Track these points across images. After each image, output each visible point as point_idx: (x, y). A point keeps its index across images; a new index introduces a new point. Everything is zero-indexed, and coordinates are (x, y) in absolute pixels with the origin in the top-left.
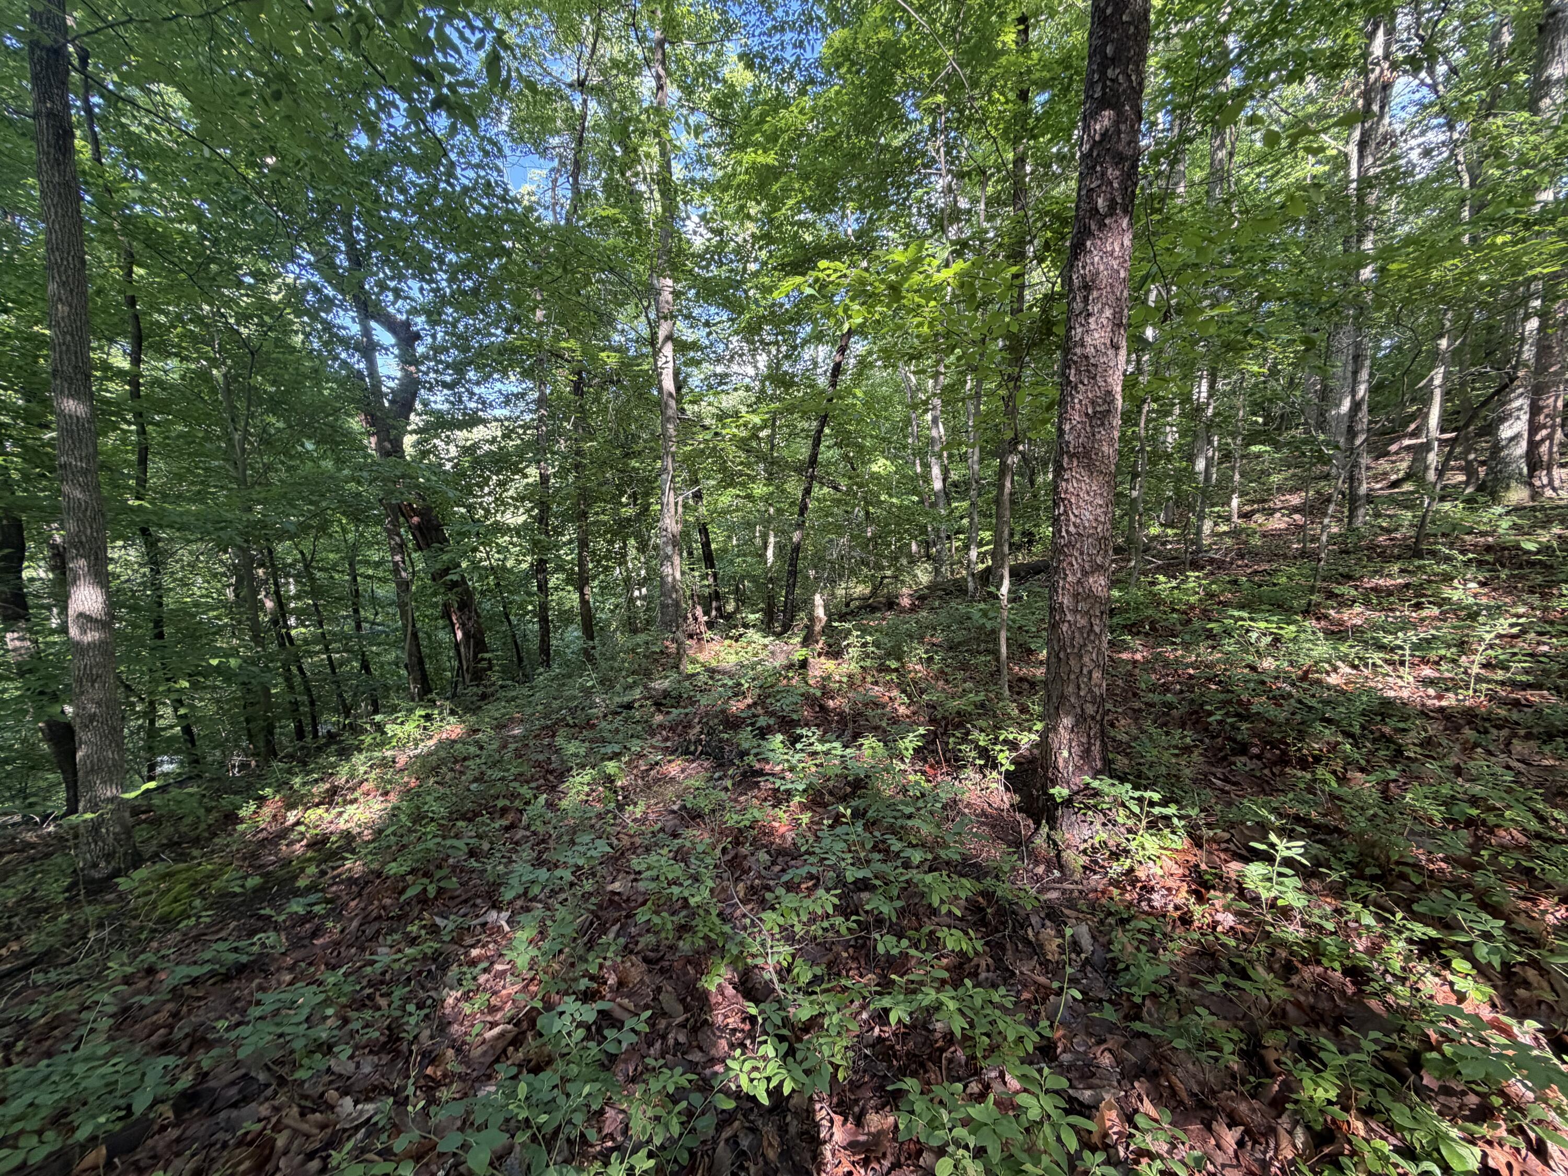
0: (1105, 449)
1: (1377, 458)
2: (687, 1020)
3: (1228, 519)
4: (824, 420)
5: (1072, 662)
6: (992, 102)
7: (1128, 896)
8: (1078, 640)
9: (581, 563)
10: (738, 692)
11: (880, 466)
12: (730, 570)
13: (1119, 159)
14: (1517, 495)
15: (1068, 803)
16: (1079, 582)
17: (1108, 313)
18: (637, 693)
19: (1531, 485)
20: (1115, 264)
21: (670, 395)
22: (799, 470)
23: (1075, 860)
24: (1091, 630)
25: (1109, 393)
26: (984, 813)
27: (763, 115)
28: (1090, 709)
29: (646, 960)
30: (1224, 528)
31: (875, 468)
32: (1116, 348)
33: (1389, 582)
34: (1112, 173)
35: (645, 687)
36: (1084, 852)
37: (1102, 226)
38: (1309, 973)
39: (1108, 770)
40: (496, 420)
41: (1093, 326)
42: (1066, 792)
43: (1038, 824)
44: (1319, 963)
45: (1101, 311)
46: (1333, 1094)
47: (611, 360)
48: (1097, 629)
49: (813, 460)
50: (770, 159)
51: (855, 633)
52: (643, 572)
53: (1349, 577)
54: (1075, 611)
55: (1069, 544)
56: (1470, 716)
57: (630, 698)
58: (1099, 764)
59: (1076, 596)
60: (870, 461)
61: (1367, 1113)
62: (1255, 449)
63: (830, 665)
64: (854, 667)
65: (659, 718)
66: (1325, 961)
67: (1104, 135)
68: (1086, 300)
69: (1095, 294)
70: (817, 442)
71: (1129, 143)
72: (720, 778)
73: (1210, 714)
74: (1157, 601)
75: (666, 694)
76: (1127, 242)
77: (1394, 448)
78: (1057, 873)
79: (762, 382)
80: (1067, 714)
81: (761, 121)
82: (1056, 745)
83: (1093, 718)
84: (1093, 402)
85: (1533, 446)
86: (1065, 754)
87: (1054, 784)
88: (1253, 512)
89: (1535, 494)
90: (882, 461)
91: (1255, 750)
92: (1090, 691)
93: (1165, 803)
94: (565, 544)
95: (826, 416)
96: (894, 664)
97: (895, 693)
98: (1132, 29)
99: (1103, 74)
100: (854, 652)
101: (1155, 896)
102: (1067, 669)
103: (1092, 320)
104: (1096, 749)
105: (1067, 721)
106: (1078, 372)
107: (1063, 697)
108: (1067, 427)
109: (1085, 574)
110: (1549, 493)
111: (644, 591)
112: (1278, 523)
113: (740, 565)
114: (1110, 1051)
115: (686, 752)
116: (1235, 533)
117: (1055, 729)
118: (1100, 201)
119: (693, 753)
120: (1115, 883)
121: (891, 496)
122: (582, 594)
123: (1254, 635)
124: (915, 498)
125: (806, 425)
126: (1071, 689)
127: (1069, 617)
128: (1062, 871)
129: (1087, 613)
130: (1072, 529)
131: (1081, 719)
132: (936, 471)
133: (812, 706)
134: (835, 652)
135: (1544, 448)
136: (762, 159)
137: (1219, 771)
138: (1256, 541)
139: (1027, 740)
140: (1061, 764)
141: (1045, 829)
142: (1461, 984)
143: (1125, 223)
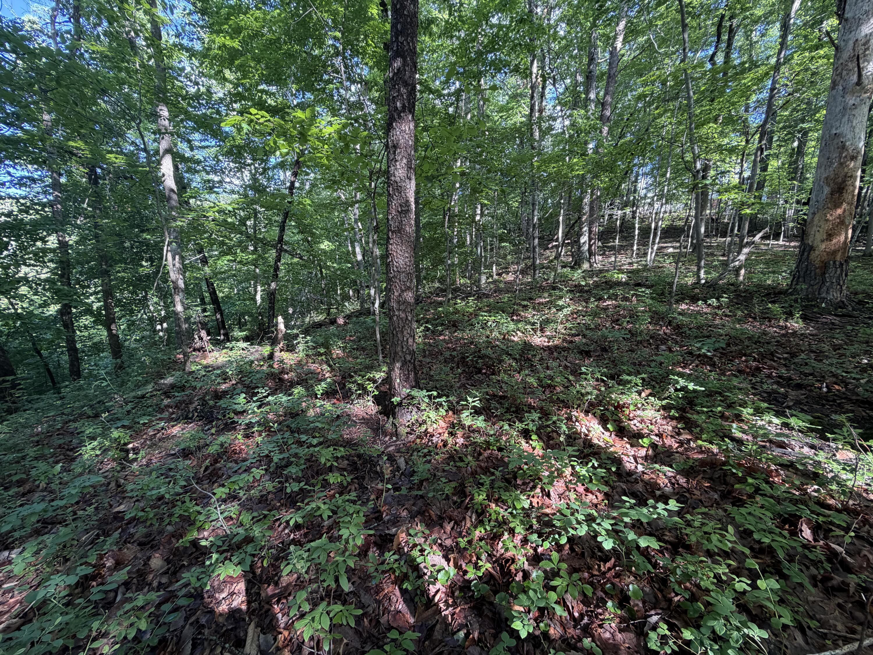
0: (407, 229)
1: (545, 250)
2: (169, 569)
3: (492, 276)
4: (286, 215)
5: (399, 335)
6: (368, 45)
7: (423, 441)
8: (401, 325)
9: (106, 307)
10: (226, 378)
11: (325, 245)
12: (233, 310)
13: (406, 84)
14: (586, 266)
15: (400, 404)
16: (400, 295)
17: (405, 161)
18: (149, 388)
19: (590, 262)
20: (407, 136)
21: (172, 190)
22: (274, 246)
23: (403, 430)
24: (407, 319)
25: (407, 201)
26: (363, 418)
27: (229, 14)
28: (408, 357)
29: (140, 544)
30: (490, 280)
31: (322, 246)
32: (410, 179)
33: (544, 300)
34: (403, 90)
35: (156, 383)
36: (408, 426)
37: (400, 117)
38: (486, 454)
39: (417, 386)
40: (10, 197)
41: (398, 167)
42: (399, 399)
43: (388, 418)
44: (489, 449)
45: (401, 160)
46: (484, 497)
47: (119, 161)
48: (409, 318)
49: (281, 240)
50: (236, 44)
51: (301, 336)
52: (163, 313)
53: (531, 299)
54: (399, 310)
55: (394, 277)
56: (556, 347)
57: (144, 392)
58: (414, 383)
59: (399, 302)
60: (319, 243)
61: (496, 501)
62: (503, 244)
63: (285, 355)
64: (302, 355)
65: (166, 402)
66: (491, 448)
67: (398, 70)
68: (394, 153)
69: (398, 150)
70: (282, 230)
71: (410, 77)
72: (209, 429)
73: (468, 357)
74: (457, 312)
75: (173, 386)
76: (412, 127)
77: (550, 246)
78: (394, 438)
79: (245, 189)
80: (398, 361)
81: (228, 19)
82: (394, 377)
83: (410, 361)
84: (401, 205)
85: (590, 246)
86: (398, 381)
87: (394, 396)
88: (502, 273)
89: (591, 266)
90: (326, 243)
91: (484, 371)
92: (408, 349)
93: (439, 396)
94: (91, 295)
95: (287, 213)
96: (322, 350)
97: (325, 367)
98: (409, 20)
99: (397, 38)
100: (301, 347)
101: (434, 438)
102: (397, 339)
103: (398, 163)
104: (412, 376)
105: (398, 365)
106: (393, 189)
107: (396, 353)
108: (390, 217)
109: (403, 291)
110: (595, 265)
111: (165, 325)
112: (510, 277)
113: (239, 306)
114: (407, 509)
115: (187, 418)
116: (495, 282)
117: (393, 369)
118: (398, 104)
119: (191, 418)
120: (419, 437)
121: (333, 263)
122: (109, 330)
123: (490, 323)
124: (349, 265)
125: (277, 219)
126: (399, 349)
127: (397, 313)
128: (397, 437)
129: (404, 310)
130: (395, 269)
131: (404, 363)
132: (358, 250)
133: (274, 379)
134: (290, 348)
135: (593, 248)
136: (229, 42)
137: (469, 382)
138: (502, 285)
139: (379, 376)
140: (397, 386)
141: (391, 419)
142: (534, 444)
143: (410, 117)
